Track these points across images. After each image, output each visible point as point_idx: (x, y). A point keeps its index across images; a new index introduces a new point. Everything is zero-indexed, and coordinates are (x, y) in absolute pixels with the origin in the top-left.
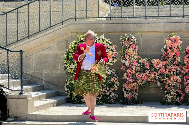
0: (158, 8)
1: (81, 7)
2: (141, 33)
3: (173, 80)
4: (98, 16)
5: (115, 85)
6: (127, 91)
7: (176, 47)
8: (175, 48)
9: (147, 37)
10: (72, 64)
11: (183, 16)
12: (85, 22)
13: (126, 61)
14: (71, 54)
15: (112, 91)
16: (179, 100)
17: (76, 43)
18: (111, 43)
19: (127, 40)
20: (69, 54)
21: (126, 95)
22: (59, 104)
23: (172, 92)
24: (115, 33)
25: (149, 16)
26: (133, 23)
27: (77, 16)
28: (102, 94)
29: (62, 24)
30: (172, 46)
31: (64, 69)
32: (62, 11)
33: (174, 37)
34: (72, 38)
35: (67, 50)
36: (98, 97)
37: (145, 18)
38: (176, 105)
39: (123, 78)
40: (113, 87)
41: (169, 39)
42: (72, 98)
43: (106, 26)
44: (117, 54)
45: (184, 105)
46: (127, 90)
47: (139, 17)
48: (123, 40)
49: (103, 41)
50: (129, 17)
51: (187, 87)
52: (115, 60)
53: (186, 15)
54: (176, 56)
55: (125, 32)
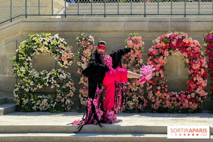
0: (118, 6)
1: (32, 3)
2: (100, 32)
3: (135, 84)
4: (52, 14)
5: (71, 91)
6: (84, 98)
7: (138, 48)
8: (136, 49)
9: (106, 37)
10: (23, 66)
11: (145, 15)
12: (37, 20)
13: (82, 63)
14: (21, 56)
15: (67, 97)
16: (142, 107)
17: (27, 44)
18: (66, 43)
19: (84, 40)
20: (19, 55)
21: (83, 103)
22: (6, 113)
23: (134, 98)
24: (70, 33)
25: (109, 14)
26: (90, 22)
27: (28, 13)
28: (56, 101)
29: (11, 22)
30: (133, 47)
31: (13, 72)
32: (11, 7)
33: (135, 37)
34: (23, 38)
35: (17, 50)
36: (52, 105)
37: (104, 16)
38: (138, 113)
39: (80, 83)
40: (68, 93)
41: (131, 39)
42: (22, 106)
43: (60, 24)
44: (72, 55)
45: (147, 113)
46: (83, 96)
47: (97, 15)
48: (80, 41)
49: (58, 41)
50: (86, 15)
51: (150, 92)
52: (71, 62)
53: (148, 13)
54: (138, 58)
55: (82, 31)
